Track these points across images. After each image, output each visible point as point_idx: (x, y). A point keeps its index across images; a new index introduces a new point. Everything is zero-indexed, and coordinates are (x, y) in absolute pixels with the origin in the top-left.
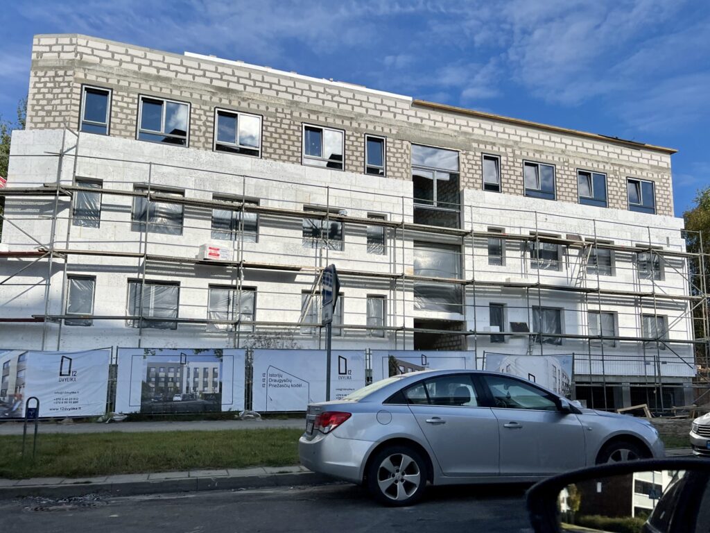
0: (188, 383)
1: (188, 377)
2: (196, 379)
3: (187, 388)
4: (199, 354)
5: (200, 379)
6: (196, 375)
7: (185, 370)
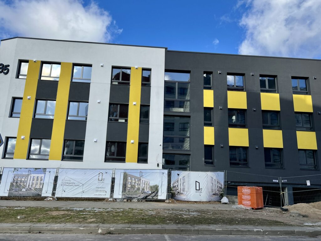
0: (29, 183)
1: (30, 181)
2: (33, 182)
3: (29, 185)
4: (36, 170)
5: (35, 182)
6: (33, 180)
7: (29, 177)
